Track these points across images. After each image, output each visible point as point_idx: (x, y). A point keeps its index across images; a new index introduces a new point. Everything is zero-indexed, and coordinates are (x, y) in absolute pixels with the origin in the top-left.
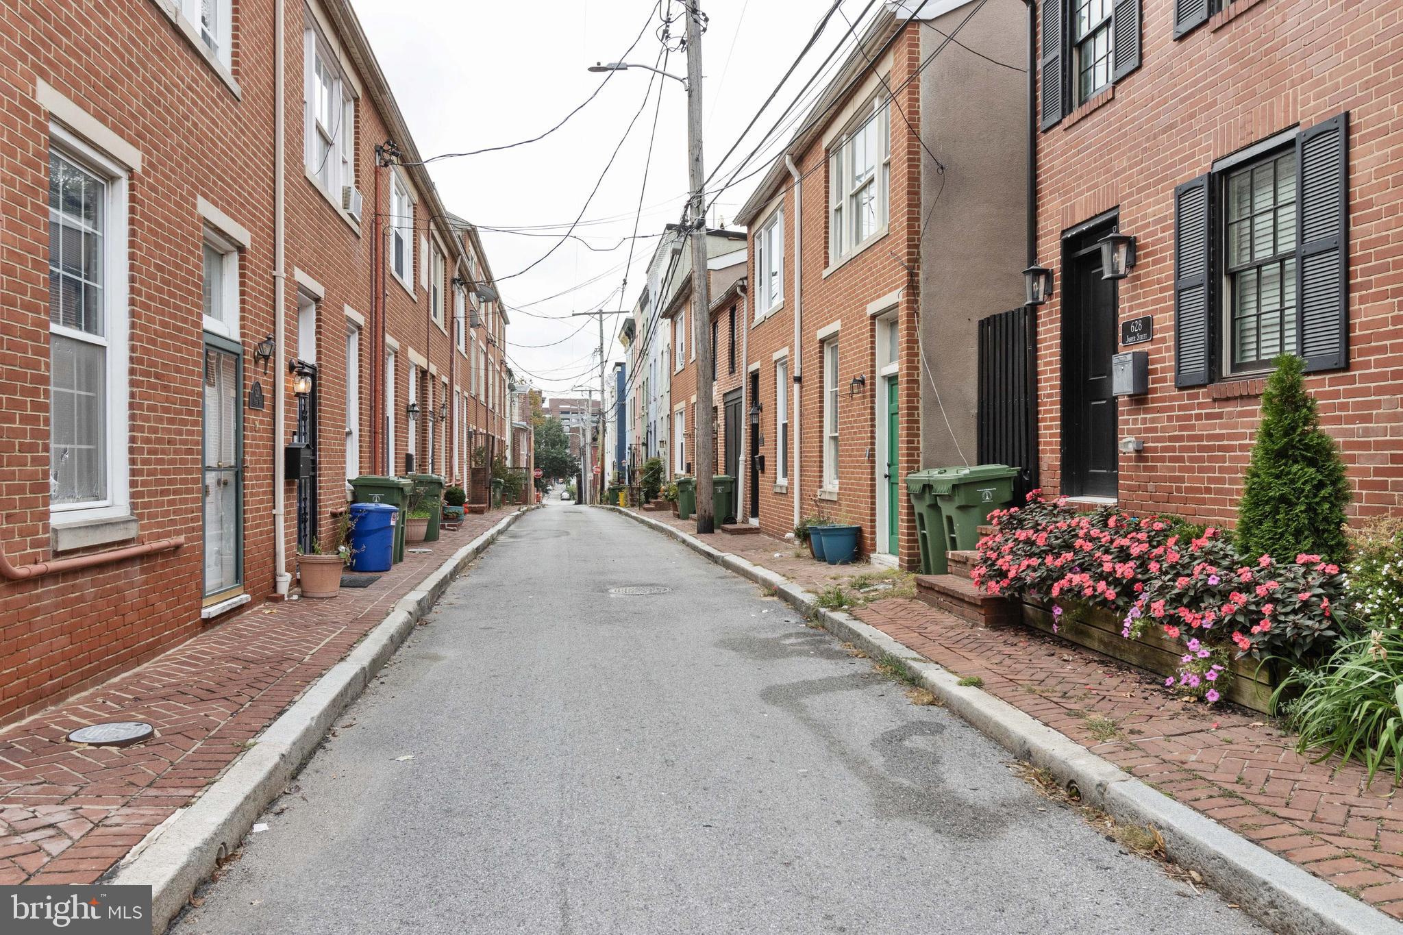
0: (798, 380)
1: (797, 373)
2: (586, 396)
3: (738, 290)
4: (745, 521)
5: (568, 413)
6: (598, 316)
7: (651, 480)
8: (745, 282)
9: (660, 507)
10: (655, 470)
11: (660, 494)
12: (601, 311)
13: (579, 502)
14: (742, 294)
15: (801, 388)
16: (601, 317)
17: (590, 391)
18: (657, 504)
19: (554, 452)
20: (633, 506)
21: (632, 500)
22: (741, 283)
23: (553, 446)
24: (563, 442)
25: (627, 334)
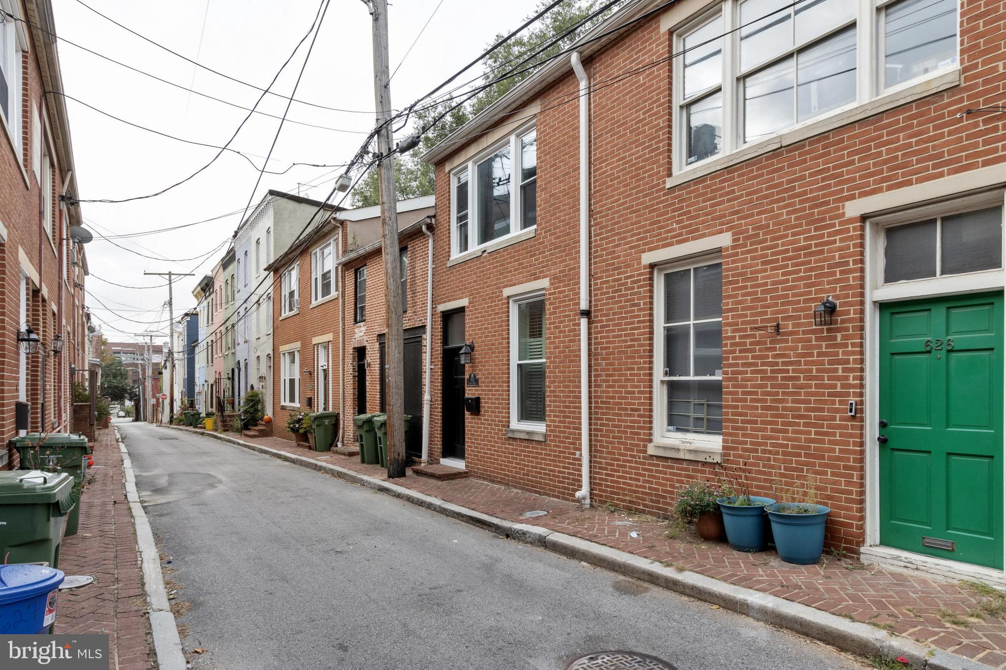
0: (587, 314)
1: (584, 306)
2: (148, 340)
3: (424, 228)
4: (433, 460)
5: (119, 353)
6: (167, 277)
7: (252, 410)
8: (433, 220)
9: (264, 434)
10: (255, 401)
11: (260, 422)
12: (170, 272)
13: (137, 419)
14: (429, 233)
15: (589, 323)
16: (170, 277)
17: (151, 336)
18: (260, 431)
19: (115, 382)
20: (225, 431)
21: (224, 426)
22: (428, 221)
23: (115, 377)
24: (124, 375)
25: (203, 290)
